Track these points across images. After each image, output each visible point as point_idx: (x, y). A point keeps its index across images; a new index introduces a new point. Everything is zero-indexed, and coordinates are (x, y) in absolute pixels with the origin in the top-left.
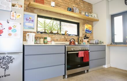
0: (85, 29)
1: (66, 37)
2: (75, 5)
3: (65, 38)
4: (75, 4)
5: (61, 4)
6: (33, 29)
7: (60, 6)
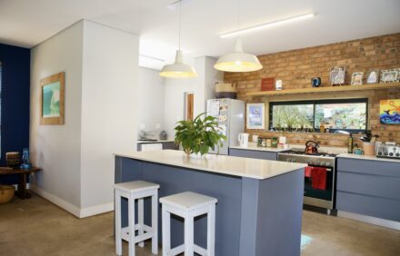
0: (382, 112)
1: (318, 136)
2: (345, 60)
3: (315, 137)
4: (346, 58)
5: (306, 72)
6: (260, 124)
7: (304, 78)
